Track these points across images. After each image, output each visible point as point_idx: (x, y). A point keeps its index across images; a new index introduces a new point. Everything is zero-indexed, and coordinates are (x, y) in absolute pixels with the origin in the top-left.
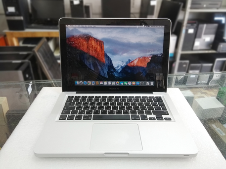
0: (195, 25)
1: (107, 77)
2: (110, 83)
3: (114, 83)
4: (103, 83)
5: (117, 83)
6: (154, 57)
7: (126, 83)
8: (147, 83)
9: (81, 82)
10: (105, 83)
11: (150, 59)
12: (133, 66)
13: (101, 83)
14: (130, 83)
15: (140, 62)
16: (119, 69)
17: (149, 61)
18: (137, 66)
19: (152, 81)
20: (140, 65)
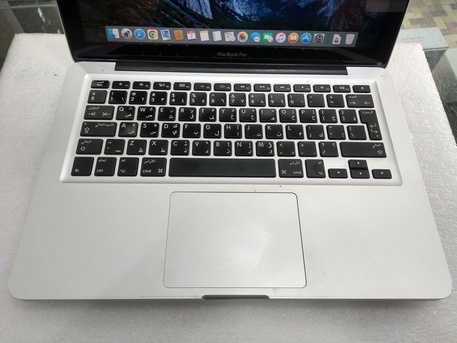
1: (208, 14)
2: (217, 36)
3: (230, 37)
4: (198, 36)
5: (242, 37)
7: (268, 37)
8: (336, 37)
9: (125, 30)
10: (204, 36)
13: (191, 35)
14: (281, 38)
19: (350, 30)
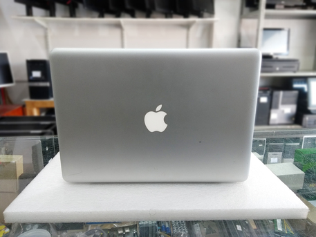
0: (269, 92)
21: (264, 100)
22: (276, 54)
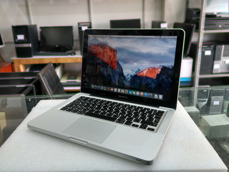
0: (213, 47)
1: (117, 84)
2: (119, 90)
3: (123, 91)
4: (114, 90)
5: (126, 92)
6: (164, 69)
7: (134, 93)
8: (156, 95)
10: (115, 90)
11: (160, 70)
12: (142, 76)
13: (112, 90)
14: (138, 93)
15: (149, 73)
16: (128, 78)
17: (159, 73)
18: (146, 76)
20: (149, 75)
21: (208, 53)
22: (218, 13)
